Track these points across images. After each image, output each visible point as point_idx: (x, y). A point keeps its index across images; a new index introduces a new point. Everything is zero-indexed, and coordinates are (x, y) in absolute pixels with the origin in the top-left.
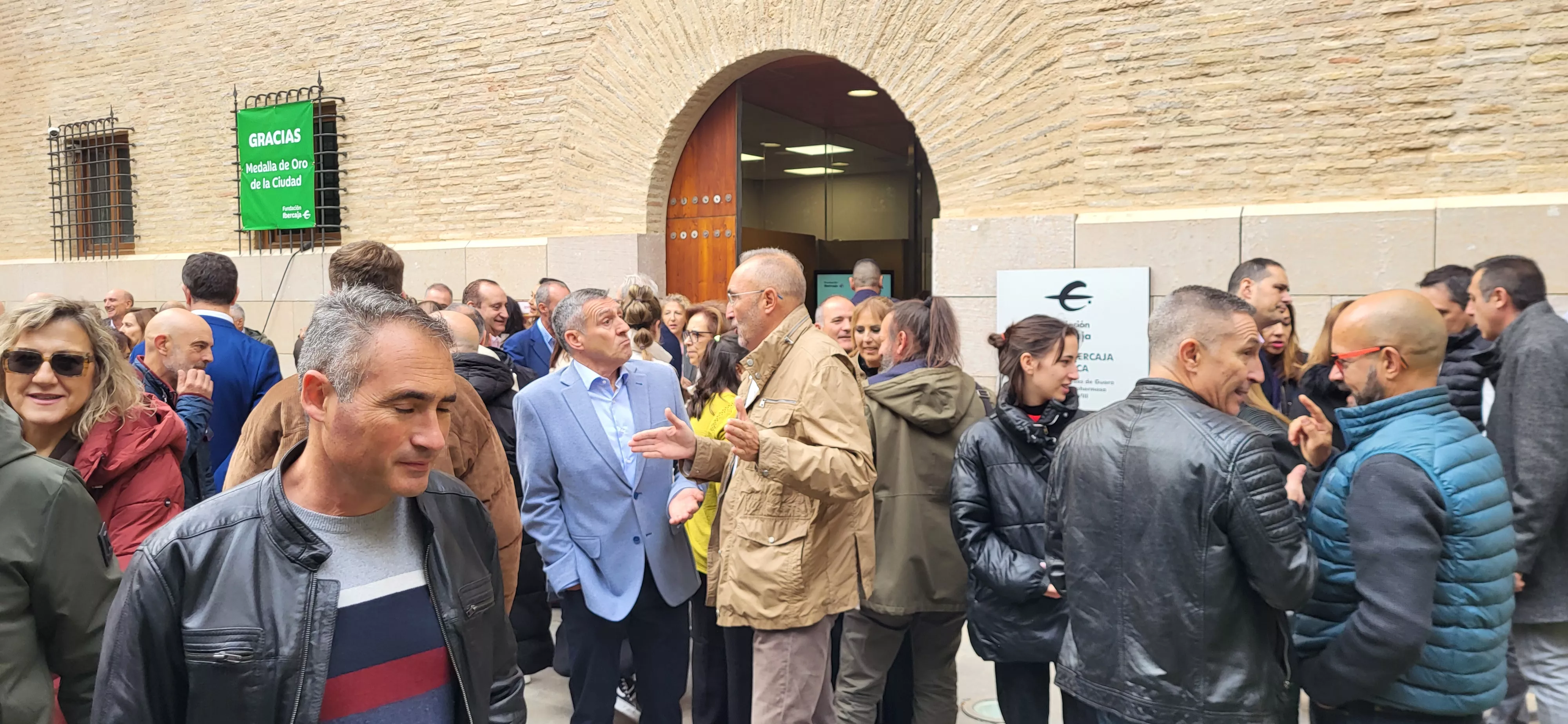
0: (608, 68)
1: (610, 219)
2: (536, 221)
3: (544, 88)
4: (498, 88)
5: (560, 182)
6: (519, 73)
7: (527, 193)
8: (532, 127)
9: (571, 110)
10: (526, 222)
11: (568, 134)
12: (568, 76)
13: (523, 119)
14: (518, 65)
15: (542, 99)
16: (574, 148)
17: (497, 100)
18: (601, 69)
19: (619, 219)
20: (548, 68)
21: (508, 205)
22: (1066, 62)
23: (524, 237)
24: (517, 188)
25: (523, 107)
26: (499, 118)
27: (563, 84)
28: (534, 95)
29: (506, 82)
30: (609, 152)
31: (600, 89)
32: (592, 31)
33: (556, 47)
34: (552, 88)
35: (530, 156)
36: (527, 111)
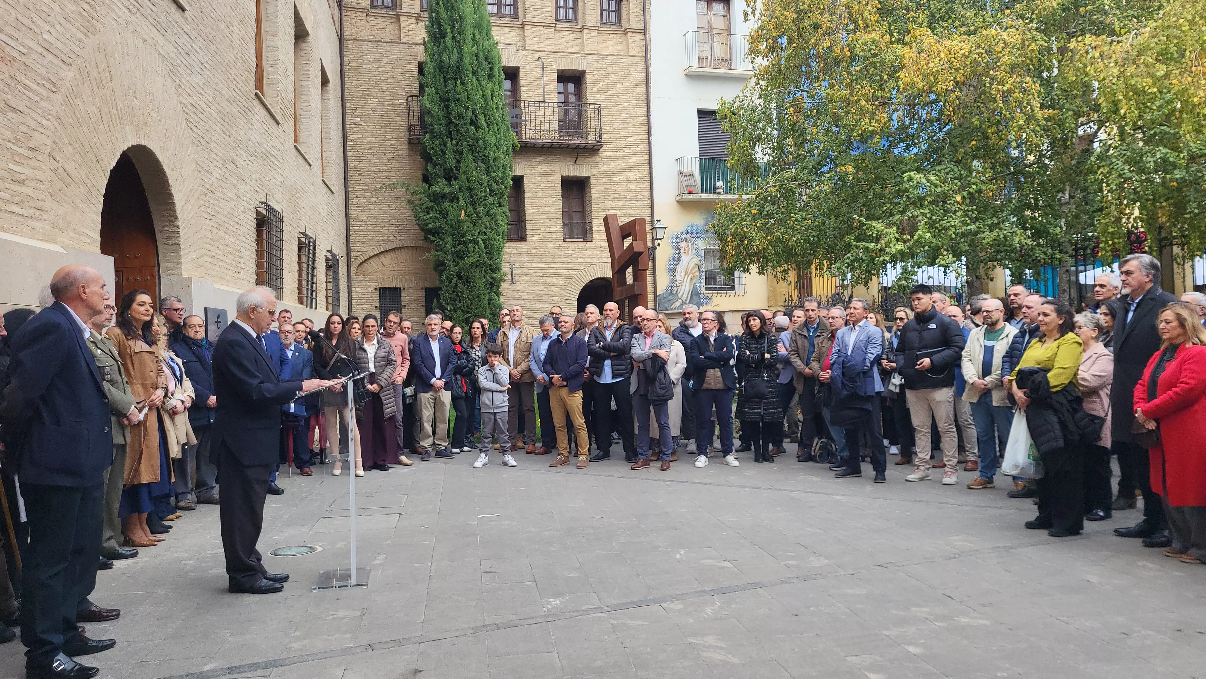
0: (78, 101)
1: (83, 238)
2: (37, 224)
3: (40, 90)
4: (8, 63)
5: (50, 190)
6: (24, 59)
7: (29, 191)
8: (32, 124)
9: (56, 123)
10: (30, 222)
11: (54, 146)
12: (56, 90)
13: (26, 110)
14: (25, 51)
15: (38, 99)
16: (58, 162)
17: (7, 76)
18: (74, 98)
19: (88, 241)
20: (43, 71)
21: (16, 199)
22: (202, 209)
23: (31, 238)
24: (22, 183)
25: (25, 98)
26: (9, 96)
27: (53, 96)
28: (33, 91)
29: (14, 60)
30: (79, 177)
31: (73, 116)
32: (71, 61)
33: (50, 57)
34: (45, 93)
35: (30, 154)
36: (28, 104)
